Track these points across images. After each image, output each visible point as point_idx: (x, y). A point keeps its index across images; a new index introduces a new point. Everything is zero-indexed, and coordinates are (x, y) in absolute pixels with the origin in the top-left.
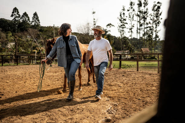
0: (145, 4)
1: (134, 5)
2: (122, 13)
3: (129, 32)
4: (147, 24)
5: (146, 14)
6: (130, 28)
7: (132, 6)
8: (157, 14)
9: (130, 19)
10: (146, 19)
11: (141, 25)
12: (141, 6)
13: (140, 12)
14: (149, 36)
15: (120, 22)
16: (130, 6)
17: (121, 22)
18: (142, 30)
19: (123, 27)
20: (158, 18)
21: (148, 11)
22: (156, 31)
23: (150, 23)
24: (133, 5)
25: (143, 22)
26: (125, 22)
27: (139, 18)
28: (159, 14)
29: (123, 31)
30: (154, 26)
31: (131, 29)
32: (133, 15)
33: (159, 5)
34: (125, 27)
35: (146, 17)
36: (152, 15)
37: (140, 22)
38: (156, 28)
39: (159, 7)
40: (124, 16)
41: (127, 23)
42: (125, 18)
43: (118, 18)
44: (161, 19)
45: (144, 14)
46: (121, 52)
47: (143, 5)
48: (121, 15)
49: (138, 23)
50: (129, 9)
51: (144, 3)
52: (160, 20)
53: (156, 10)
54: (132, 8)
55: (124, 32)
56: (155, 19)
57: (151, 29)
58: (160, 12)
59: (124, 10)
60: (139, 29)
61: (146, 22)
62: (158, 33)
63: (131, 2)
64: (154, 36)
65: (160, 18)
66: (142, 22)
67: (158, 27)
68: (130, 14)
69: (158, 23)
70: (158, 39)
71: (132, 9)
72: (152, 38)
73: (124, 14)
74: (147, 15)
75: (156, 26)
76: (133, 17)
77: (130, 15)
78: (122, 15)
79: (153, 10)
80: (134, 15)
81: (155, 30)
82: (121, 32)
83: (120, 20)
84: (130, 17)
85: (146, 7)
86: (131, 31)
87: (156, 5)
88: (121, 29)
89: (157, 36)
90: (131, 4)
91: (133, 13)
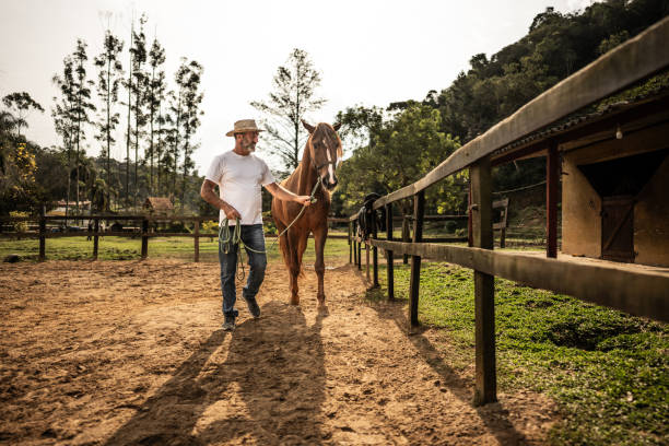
0: (156, 58)
1: (120, 49)
2: (74, 67)
3: (98, 138)
4: (161, 120)
5: (158, 88)
6: (104, 123)
7: (112, 53)
8: (191, 96)
9: (106, 93)
10: (158, 103)
11: (141, 122)
12: (144, 61)
13: (139, 76)
14: (167, 160)
15: (66, 97)
16: (105, 51)
17: (70, 99)
18: (146, 137)
19: (77, 116)
20: (193, 109)
21: (163, 81)
22: (186, 147)
23: (169, 119)
24: (116, 48)
25: (149, 112)
26: (86, 100)
27: (134, 97)
28: (195, 98)
29: (78, 129)
30: (182, 131)
31: (106, 129)
32: (115, 83)
33: (195, 70)
34: (86, 119)
35: (157, 97)
36: (178, 96)
37: (138, 112)
38: (187, 137)
39: (195, 78)
40: (81, 78)
41: (92, 107)
42: (86, 86)
43: (54, 79)
44: (203, 113)
45: (150, 89)
46: (66, 206)
47: (149, 59)
48: (68, 72)
49: (133, 113)
50: (100, 59)
51: (152, 53)
52: (198, 116)
53: (188, 85)
54: (111, 58)
55: (81, 135)
56: (186, 109)
57: (170, 139)
58: (198, 93)
59: (82, 56)
60: (136, 134)
61: (157, 113)
62: (191, 152)
63: (111, 37)
64: (181, 161)
65: (198, 111)
66: (145, 110)
67: (192, 135)
68: (105, 77)
69: (193, 123)
70: (191, 171)
71: (113, 62)
72: (174, 168)
73: (81, 70)
74: (160, 92)
75: (188, 131)
76: (115, 89)
77: (103, 81)
78: (75, 75)
79: (179, 82)
80: (120, 84)
81: (183, 143)
82: (67, 135)
83: (64, 87)
84: (104, 87)
85: (159, 68)
86: (106, 135)
87: (188, 71)
88: (68, 121)
89: (188, 164)
90: (111, 43)
91: (117, 75)
